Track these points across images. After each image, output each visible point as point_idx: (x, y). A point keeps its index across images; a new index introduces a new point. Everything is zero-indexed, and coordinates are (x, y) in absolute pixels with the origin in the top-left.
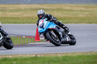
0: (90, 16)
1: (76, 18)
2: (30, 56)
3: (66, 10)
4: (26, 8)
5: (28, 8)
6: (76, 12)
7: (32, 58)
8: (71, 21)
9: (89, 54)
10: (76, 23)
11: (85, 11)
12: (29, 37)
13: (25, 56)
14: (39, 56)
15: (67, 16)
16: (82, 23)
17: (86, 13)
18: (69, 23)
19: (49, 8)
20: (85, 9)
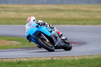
1: (94, 20)
2: (46, 58)
3: (83, 11)
4: (42, 8)
5: (44, 8)
6: (93, 13)
7: (47, 61)
8: (88, 22)
10: (93, 24)
13: (40, 59)
14: (55, 59)
15: (84, 17)
18: (87, 24)
19: (66, 8)
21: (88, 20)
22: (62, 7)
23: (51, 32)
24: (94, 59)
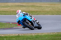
0: (52, 10)
1: (44, 12)
2: (15, 35)
3: (37, 6)
4: (12, 5)
5: (13, 5)
6: (44, 8)
7: (16, 36)
8: (40, 13)
9: (52, 34)
10: (43, 14)
11: (50, 7)
12: (14, 23)
13: (12, 35)
14: (20, 35)
15: (38, 10)
16: (47, 14)
17: (50, 8)
18: (39, 14)
19: (27, 5)
20: (49, 6)
21: (40, 12)
22: (24, 4)
23: (31, 18)
24: (44, 35)
